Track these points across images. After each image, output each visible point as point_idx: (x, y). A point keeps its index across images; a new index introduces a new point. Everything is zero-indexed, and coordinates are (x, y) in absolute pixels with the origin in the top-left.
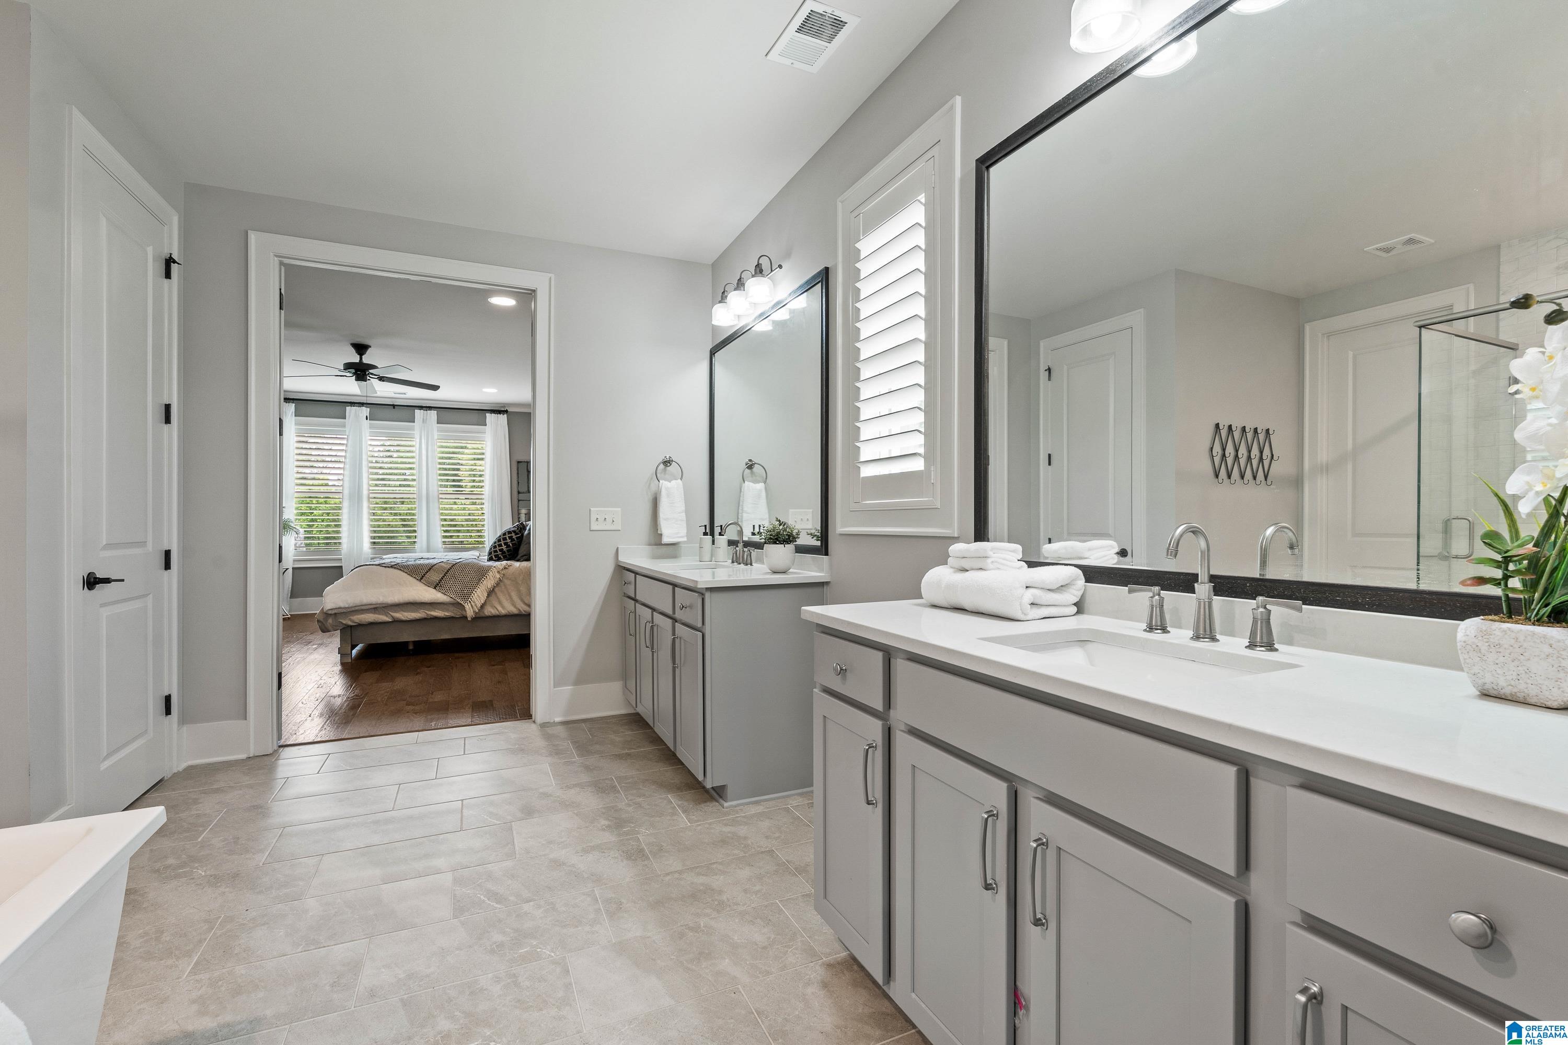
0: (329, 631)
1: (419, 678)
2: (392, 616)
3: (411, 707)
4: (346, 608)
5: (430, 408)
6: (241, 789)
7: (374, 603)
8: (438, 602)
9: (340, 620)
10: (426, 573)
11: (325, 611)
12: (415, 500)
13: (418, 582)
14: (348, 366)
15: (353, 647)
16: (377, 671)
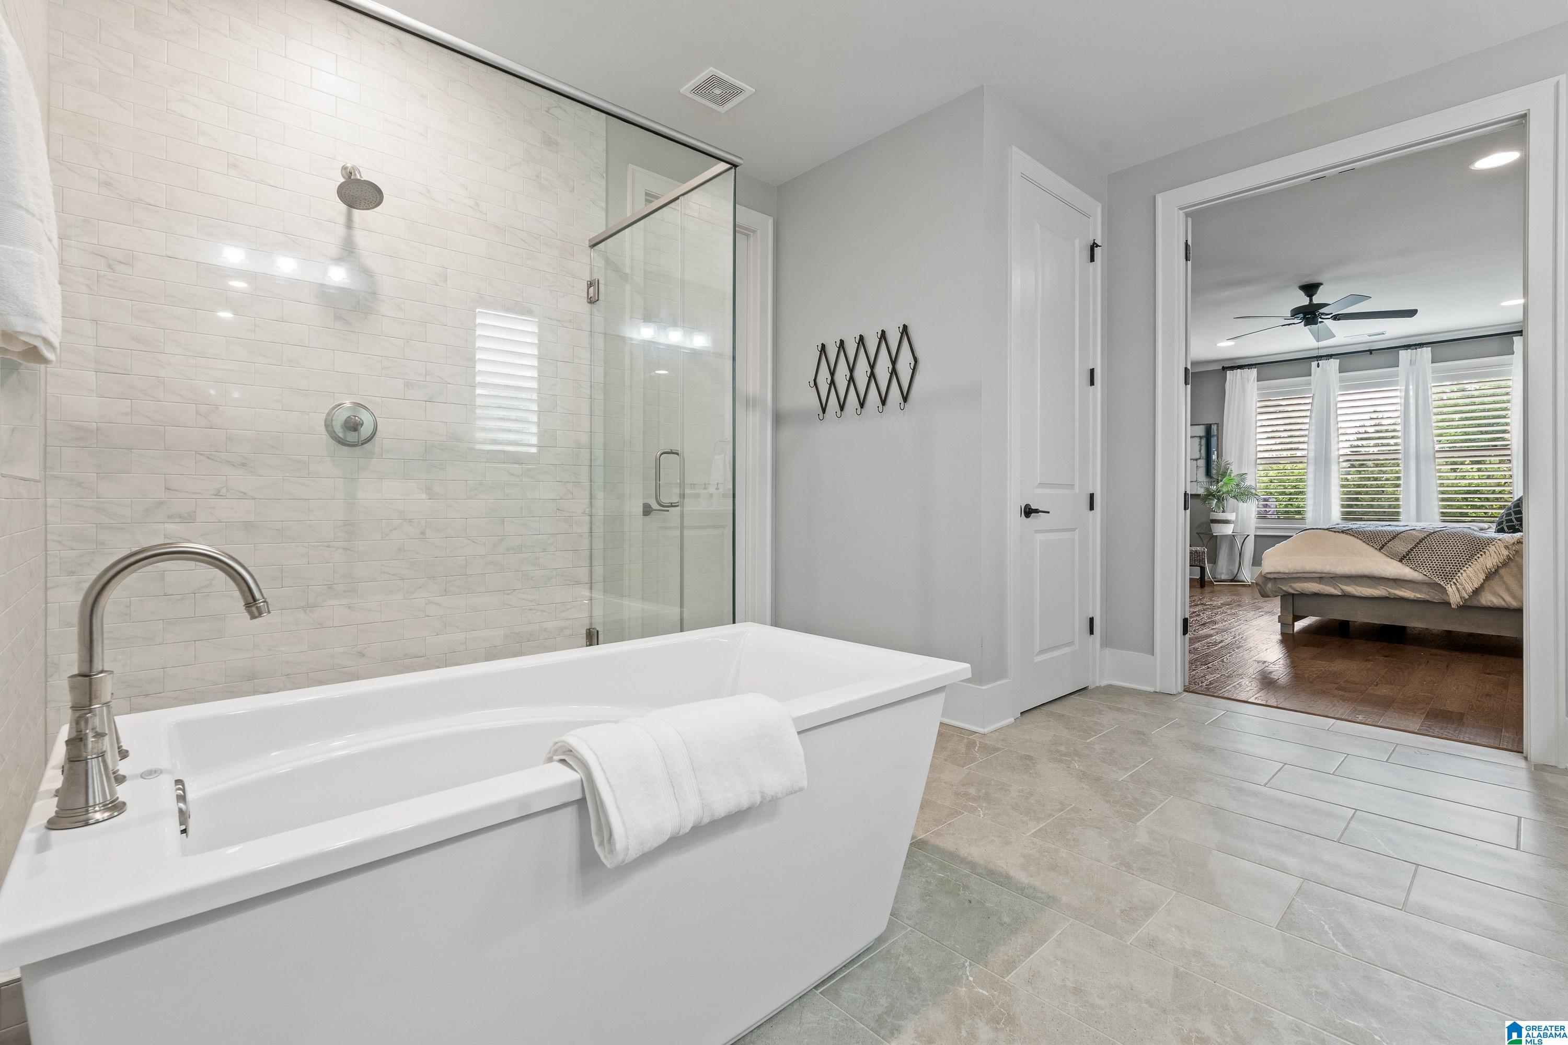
0: (1268, 597)
1: (1369, 665)
2: (1341, 589)
3: (1341, 693)
4: (1287, 573)
5: (1421, 345)
6: (1136, 715)
7: (1319, 571)
8: (1406, 578)
9: (1280, 586)
10: (1389, 542)
11: (1263, 574)
12: (1400, 462)
13: (1376, 552)
14: (1296, 312)
15: (1297, 618)
16: (1318, 647)
